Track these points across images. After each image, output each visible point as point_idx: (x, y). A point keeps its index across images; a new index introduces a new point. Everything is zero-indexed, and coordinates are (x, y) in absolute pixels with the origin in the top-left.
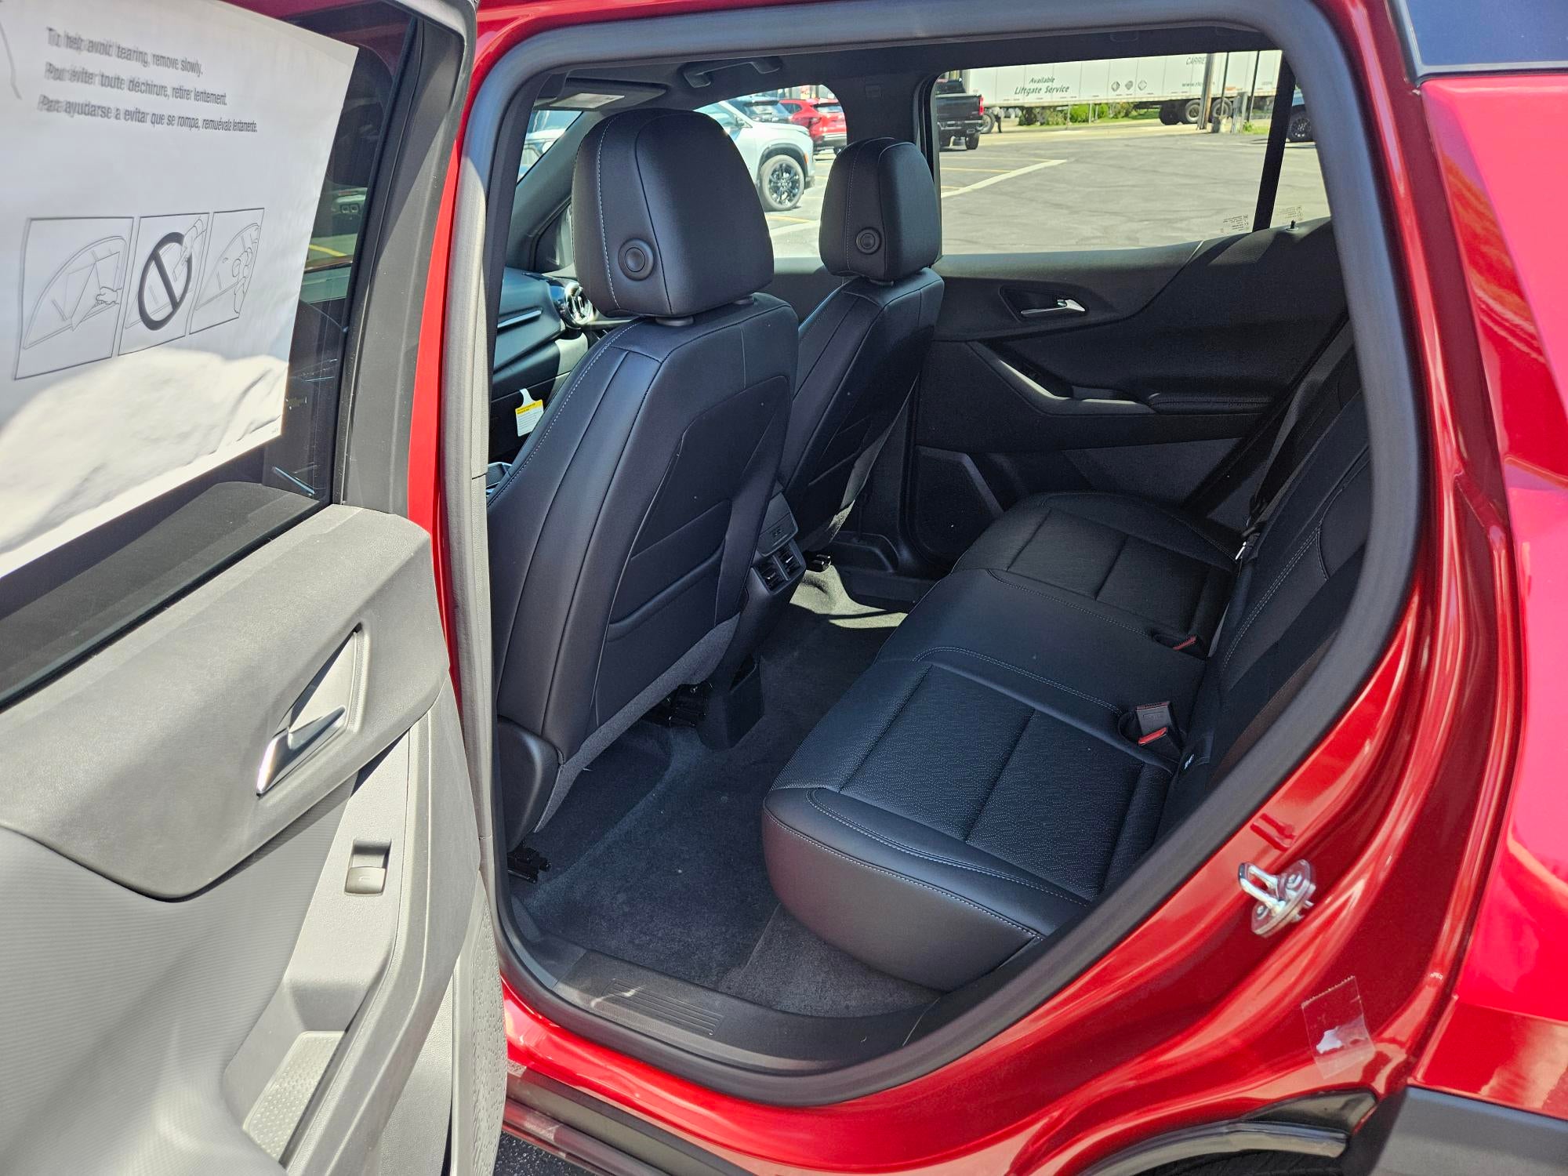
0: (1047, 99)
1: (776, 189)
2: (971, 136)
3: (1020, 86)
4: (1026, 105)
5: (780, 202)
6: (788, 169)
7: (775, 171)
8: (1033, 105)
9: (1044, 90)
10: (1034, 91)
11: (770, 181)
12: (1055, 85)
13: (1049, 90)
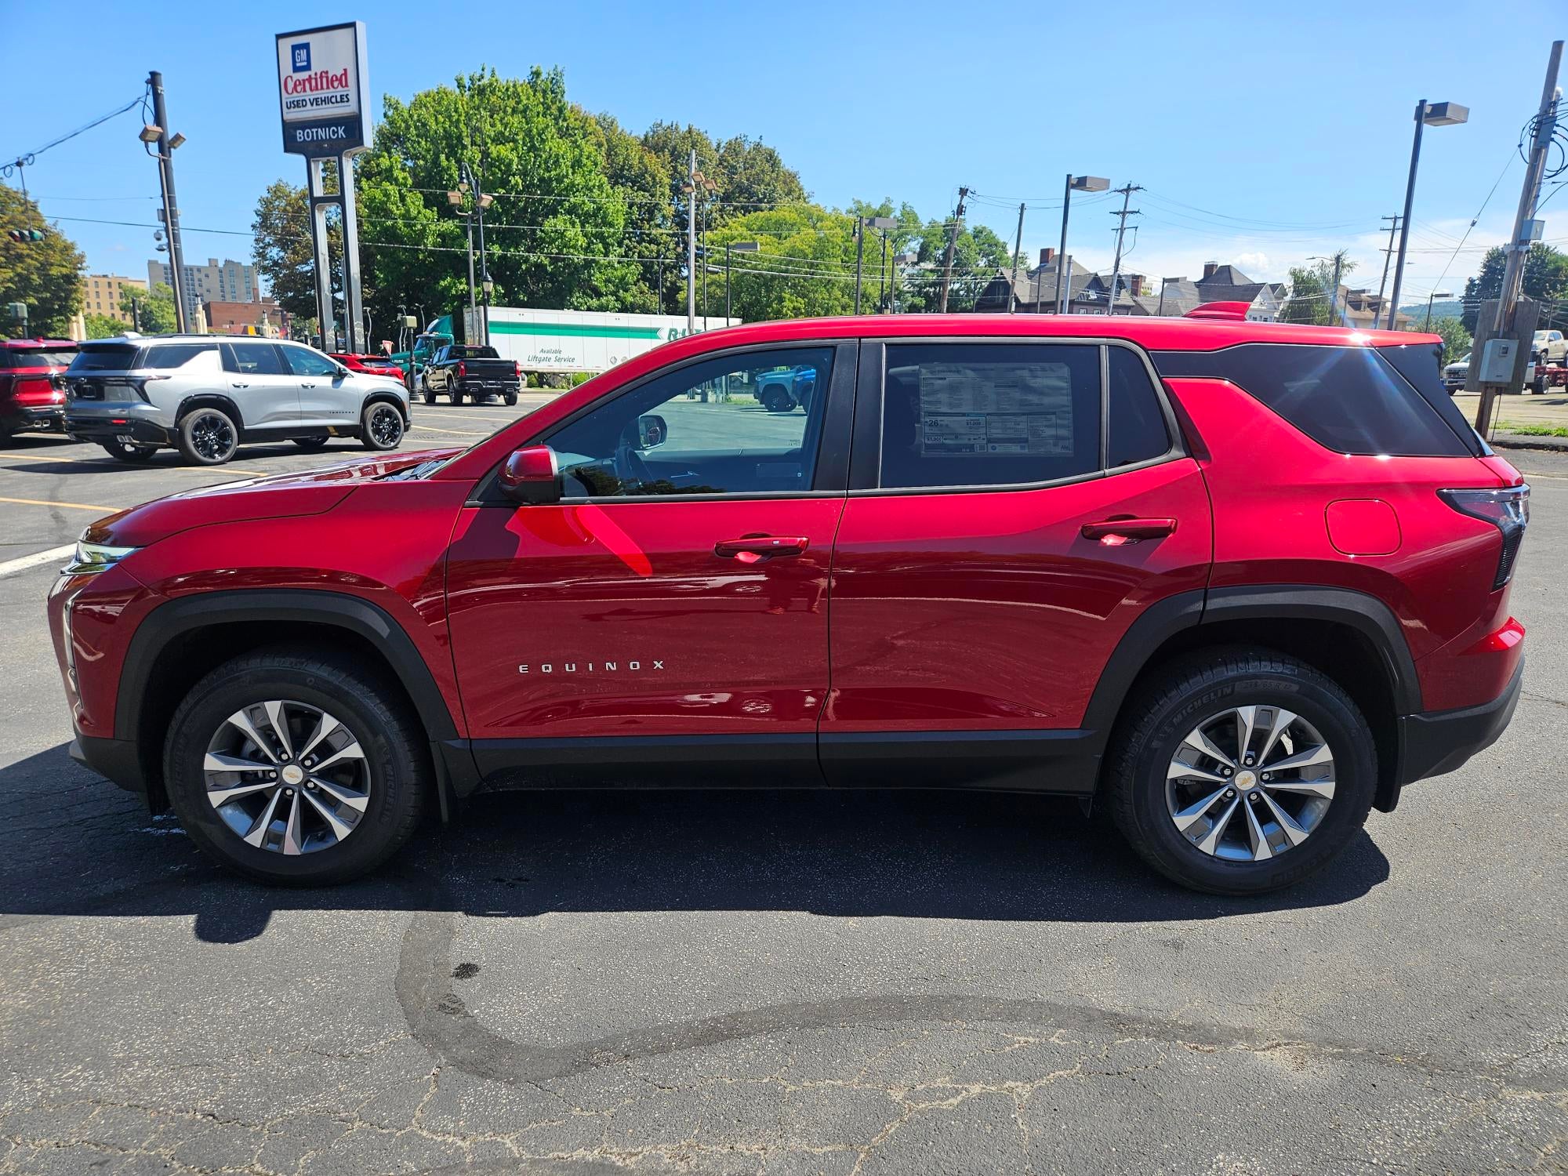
0: (556, 367)
1: (377, 431)
2: (510, 394)
3: (532, 354)
4: (539, 371)
5: (383, 443)
6: (389, 414)
7: (377, 415)
8: (545, 371)
9: (553, 359)
10: (545, 359)
11: (373, 424)
12: (562, 356)
13: (558, 360)
